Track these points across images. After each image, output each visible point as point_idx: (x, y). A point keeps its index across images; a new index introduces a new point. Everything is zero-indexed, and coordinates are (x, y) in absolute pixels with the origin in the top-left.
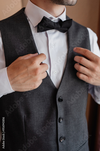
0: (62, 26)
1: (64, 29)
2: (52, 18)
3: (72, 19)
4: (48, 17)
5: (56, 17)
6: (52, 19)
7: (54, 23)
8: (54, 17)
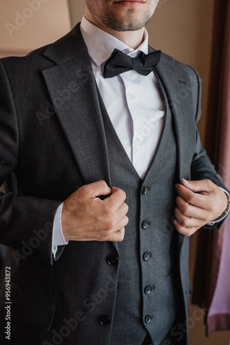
0: (146, 64)
1: (147, 68)
2: (127, 51)
3: (160, 51)
4: (121, 49)
5: (135, 49)
6: (129, 52)
7: (132, 58)
8: (131, 49)
